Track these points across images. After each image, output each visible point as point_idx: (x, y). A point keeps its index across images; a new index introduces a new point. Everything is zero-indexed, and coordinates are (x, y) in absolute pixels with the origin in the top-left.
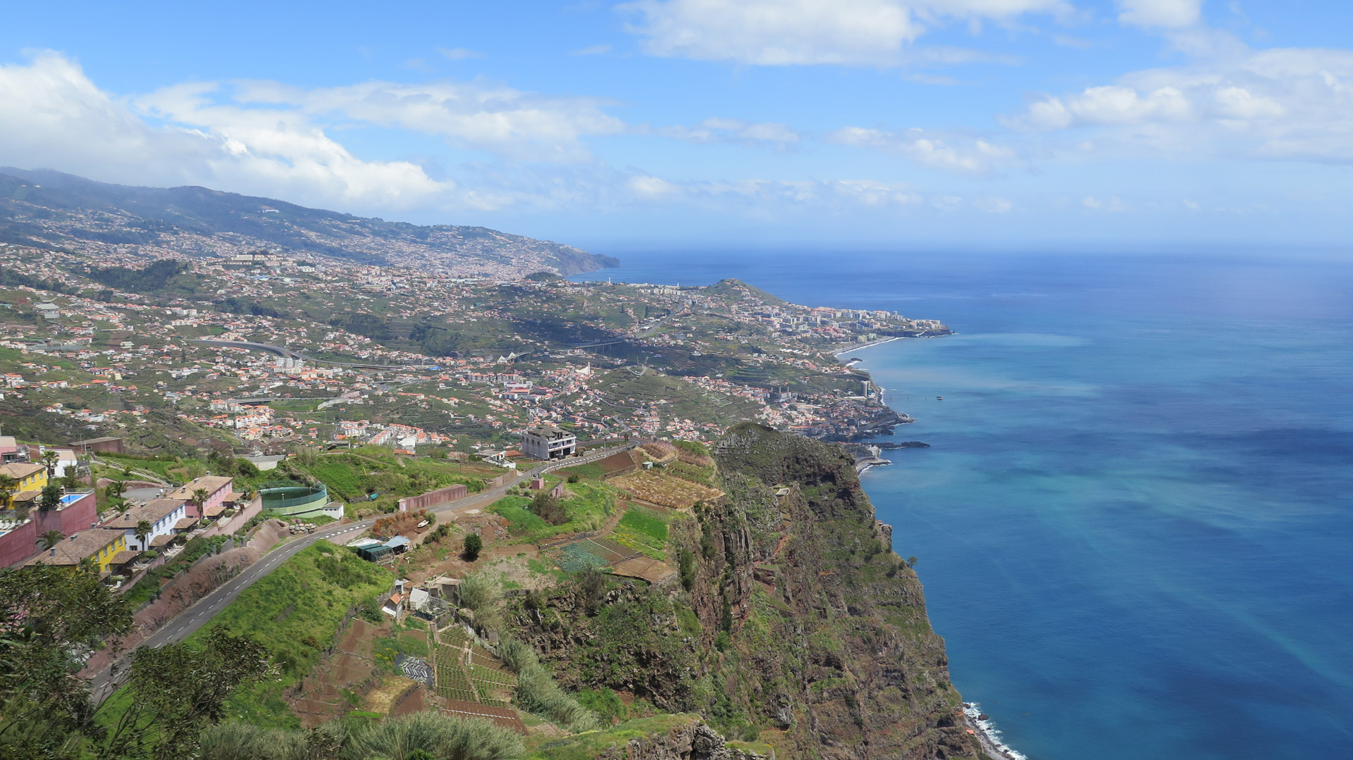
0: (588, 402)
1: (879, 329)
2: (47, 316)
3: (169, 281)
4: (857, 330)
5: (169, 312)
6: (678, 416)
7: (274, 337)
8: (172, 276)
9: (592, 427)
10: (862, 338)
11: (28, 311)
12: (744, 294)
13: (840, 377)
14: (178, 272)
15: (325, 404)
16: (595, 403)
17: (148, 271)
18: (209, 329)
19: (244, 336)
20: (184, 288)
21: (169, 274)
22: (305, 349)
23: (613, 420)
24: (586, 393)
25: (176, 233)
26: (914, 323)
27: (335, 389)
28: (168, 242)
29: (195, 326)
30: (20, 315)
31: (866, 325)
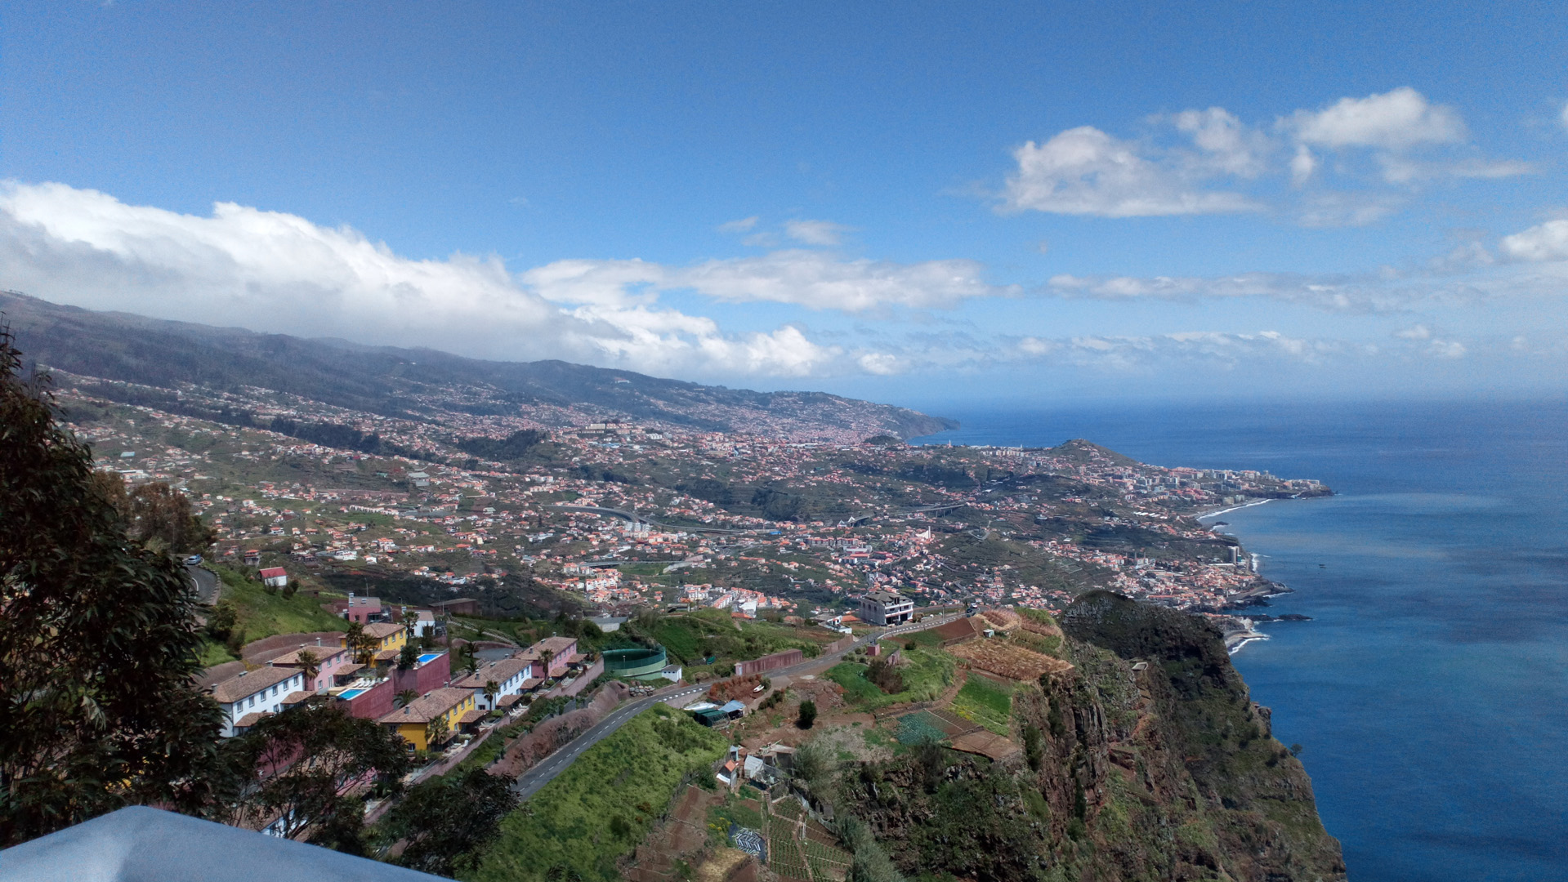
0: (928, 567)
1: (1248, 491)
2: (418, 484)
3: (529, 449)
4: (1222, 492)
5: (528, 480)
6: (1024, 582)
7: (624, 502)
8: (531, 445)
9: (933, 593)
10: (1229, 500)
11: (401, 480)
12: (1092, 454)
13: (1204, 542)
14: (537, 441)
15: (670, 568)
16: (936, 568)
17: (510, 441)
18: (563, 495)
19: (596, 502)
20: (542, 456)
21: (528, 443)
22: (652, 514)
23: (955, 585)
24: (927, 558)
25: (536, 404)
26: (1289, 483)
27: (680, 553)
28: (528, 413)
29: (551, 492)
30: (394, 483)
31: (1233, 486)
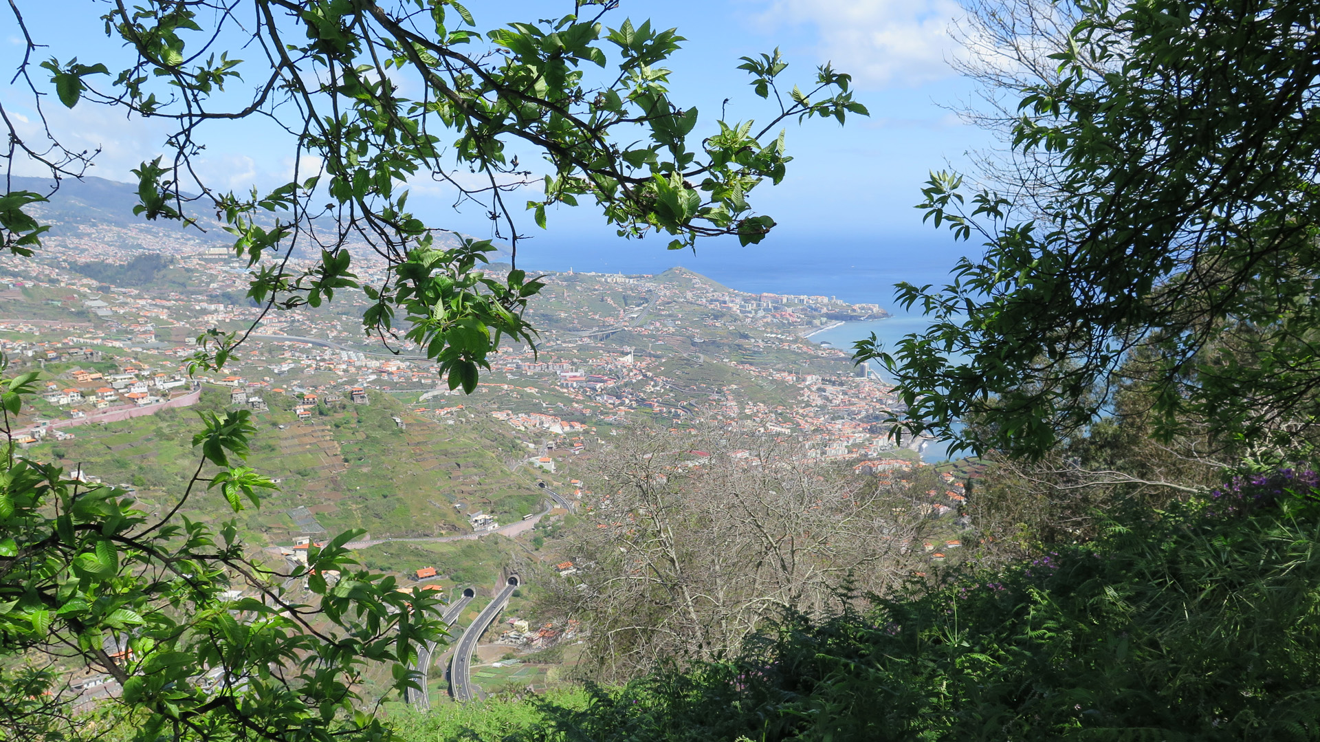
4: (811, 315)
6: (751, 399)
8: (159, 270)
14: (165, 266)
15: (425, 396)
16: (665, 389)
19: (281, 330)
20: (174, 282)
21: (155, 268)
23: (690, 404)
29: (228, 320)
30: (72, 312)
31: (816, 310)
